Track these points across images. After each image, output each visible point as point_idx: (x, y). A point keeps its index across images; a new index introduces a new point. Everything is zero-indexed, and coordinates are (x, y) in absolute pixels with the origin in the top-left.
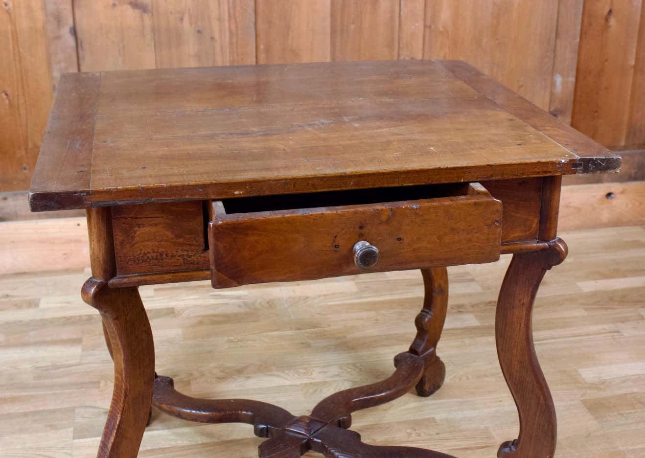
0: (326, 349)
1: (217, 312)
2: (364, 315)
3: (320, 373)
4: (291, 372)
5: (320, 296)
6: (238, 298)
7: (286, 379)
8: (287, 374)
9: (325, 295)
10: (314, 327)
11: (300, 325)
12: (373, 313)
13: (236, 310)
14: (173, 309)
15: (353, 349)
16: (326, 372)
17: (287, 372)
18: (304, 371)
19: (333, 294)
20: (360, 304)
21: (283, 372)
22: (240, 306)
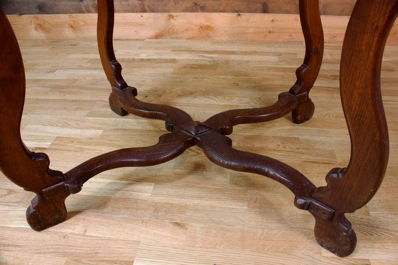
0: (247, 88)
1: (197, 63)
2: (278, 73)
3: (237, 100)
4: (221, 97)
5: (256, 61)
6: (212, 58)
7: (216, 101)
8: (218, 98)
9: (258, 61)
10: (245, 76)
11: (238, 74)
12: (283, 73)
13: (207, 63)
14: (175, 59)
15: (263, 90)
16: (241, 100)
17: (219, 97)
18: (229, 98)
19: (264, 61)
20: (277, 68)
21: (216, 97)
22: (210, 62)
